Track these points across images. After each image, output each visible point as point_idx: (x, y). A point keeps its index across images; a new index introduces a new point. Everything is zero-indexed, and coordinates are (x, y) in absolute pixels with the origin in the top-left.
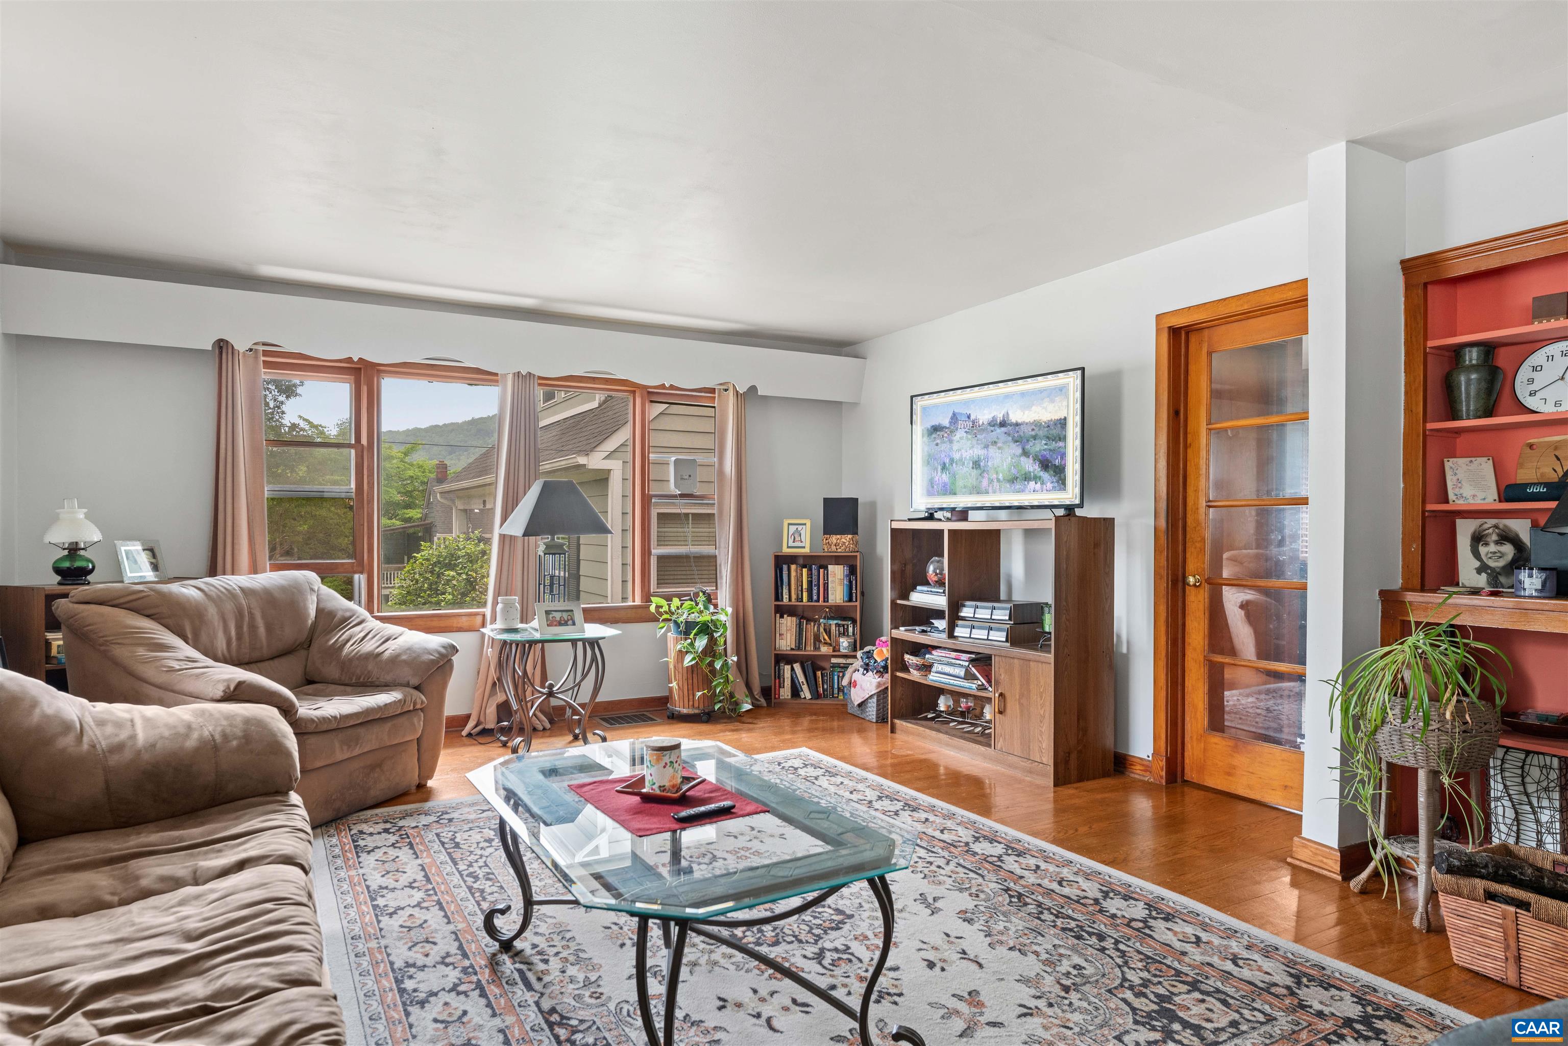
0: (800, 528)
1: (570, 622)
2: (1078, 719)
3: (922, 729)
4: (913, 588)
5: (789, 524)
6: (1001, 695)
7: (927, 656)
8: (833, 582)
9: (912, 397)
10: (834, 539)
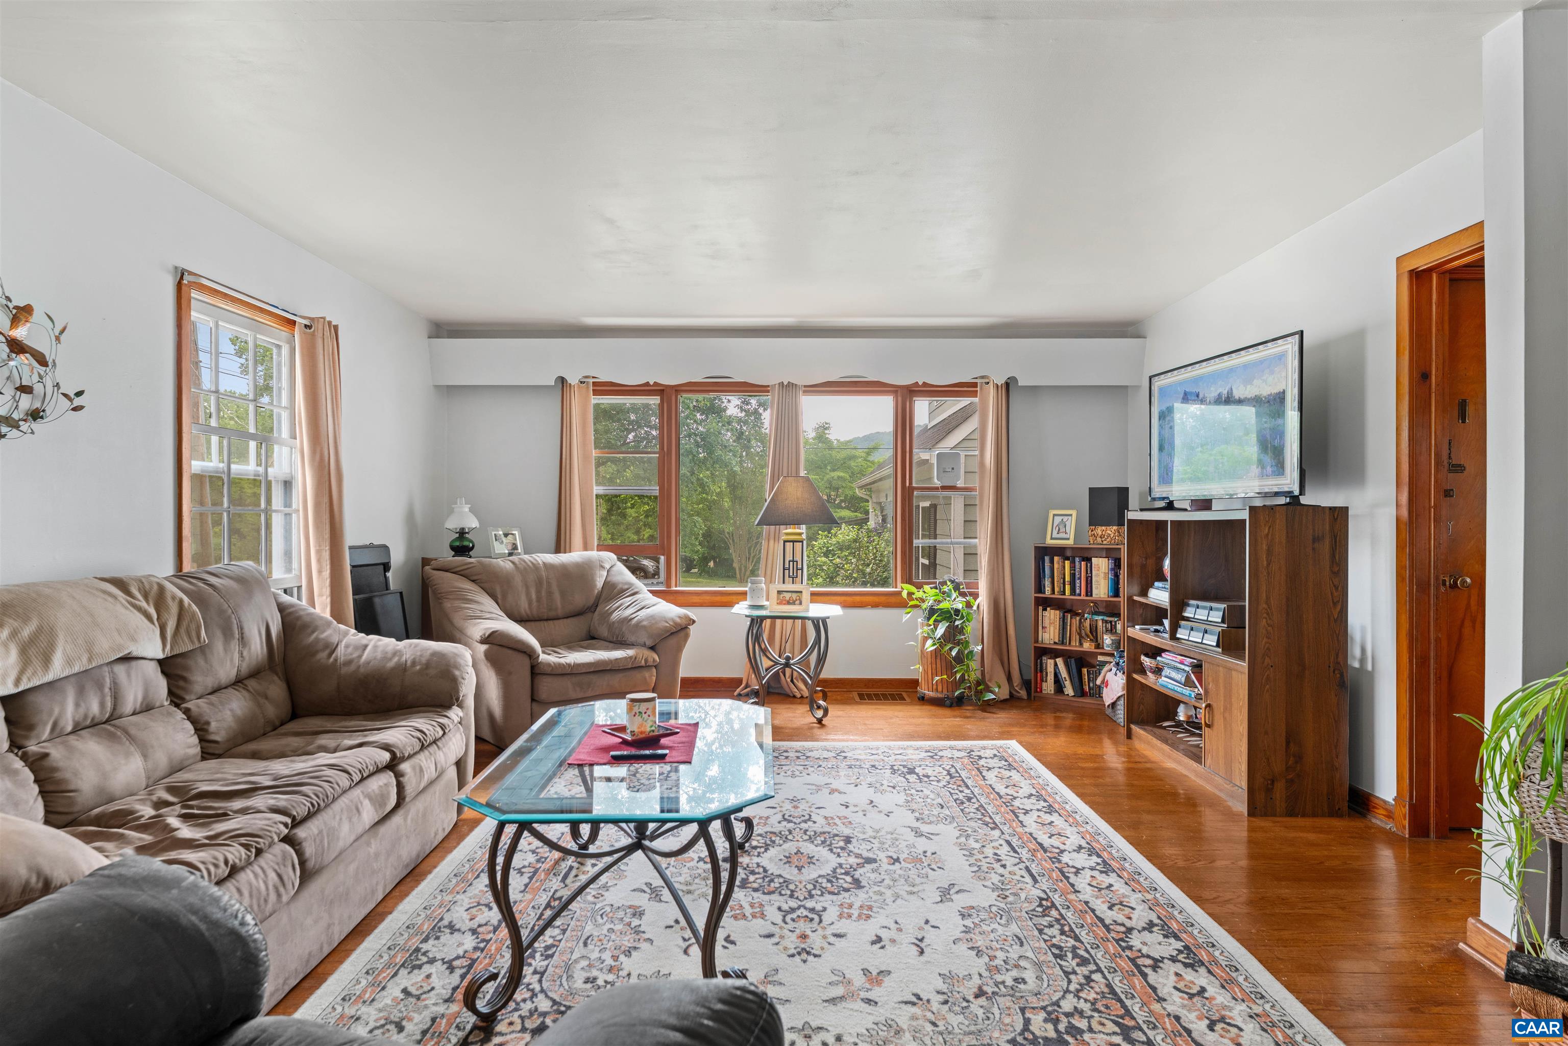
0: (1065, 518)
1: (798, 602)
2: (1288, 743)
3: (1150, 737)
4: (1152, 586)
5: (1054, 515)
6: (1209, 706)
7: (1158, 658)
8: (1098, 575)
9: (1150, 378)
10: (1099, 530)
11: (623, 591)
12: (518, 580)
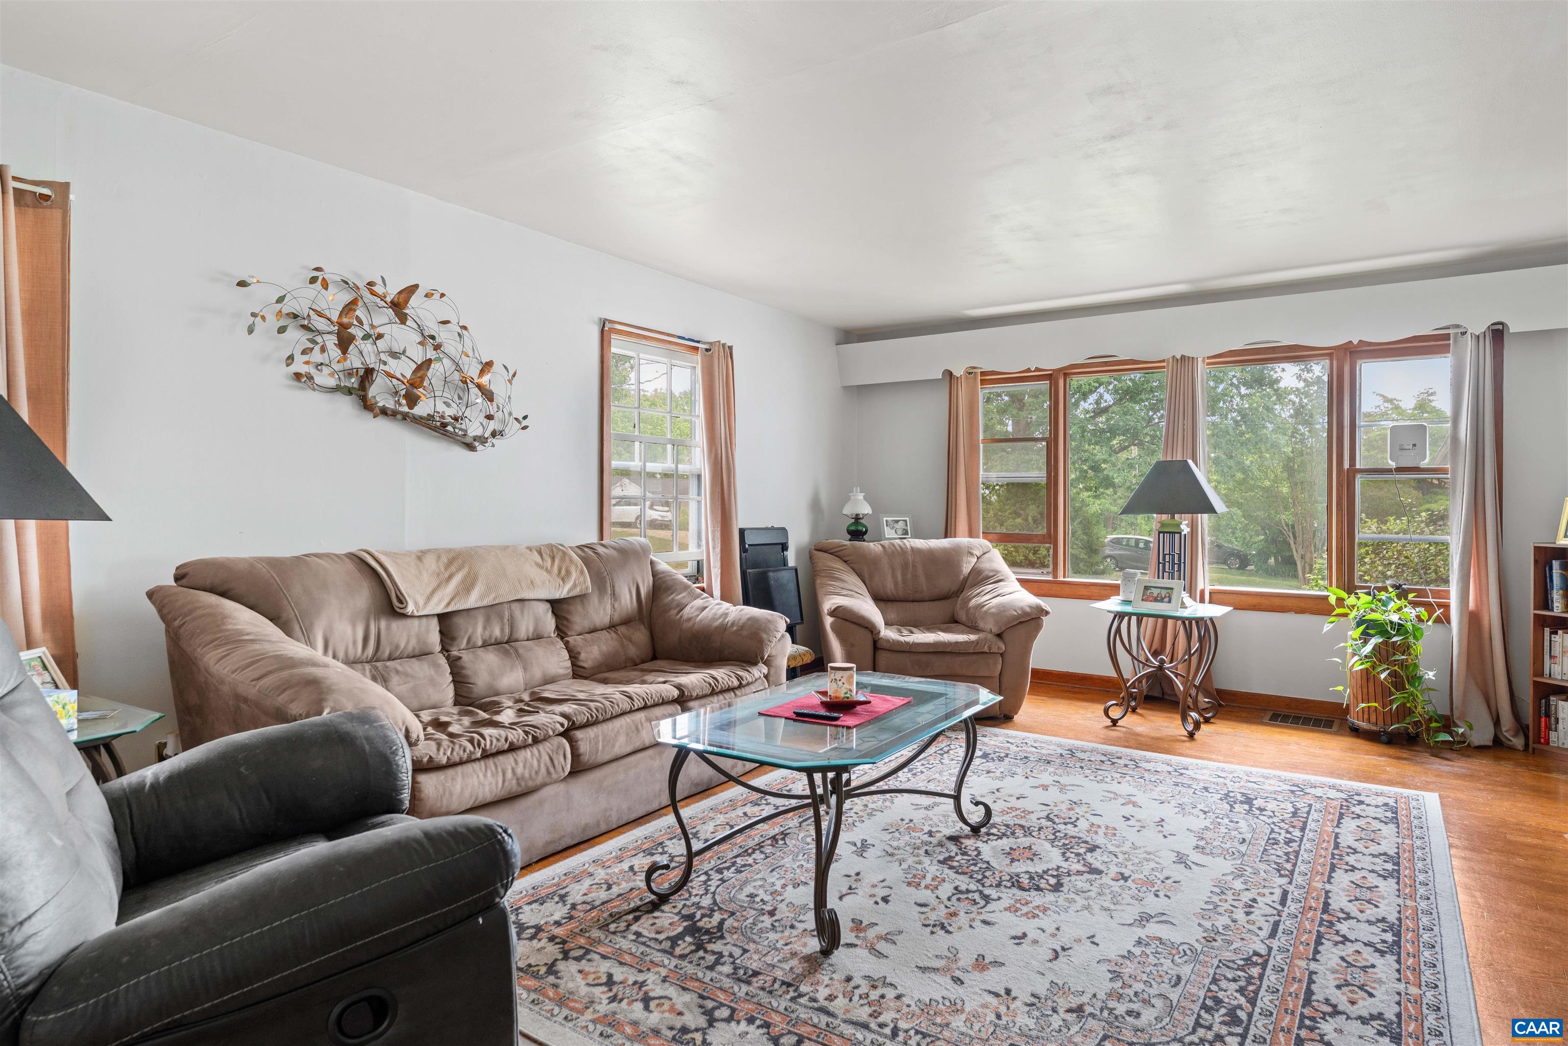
11: (988, 578)
12: (885, 561)
